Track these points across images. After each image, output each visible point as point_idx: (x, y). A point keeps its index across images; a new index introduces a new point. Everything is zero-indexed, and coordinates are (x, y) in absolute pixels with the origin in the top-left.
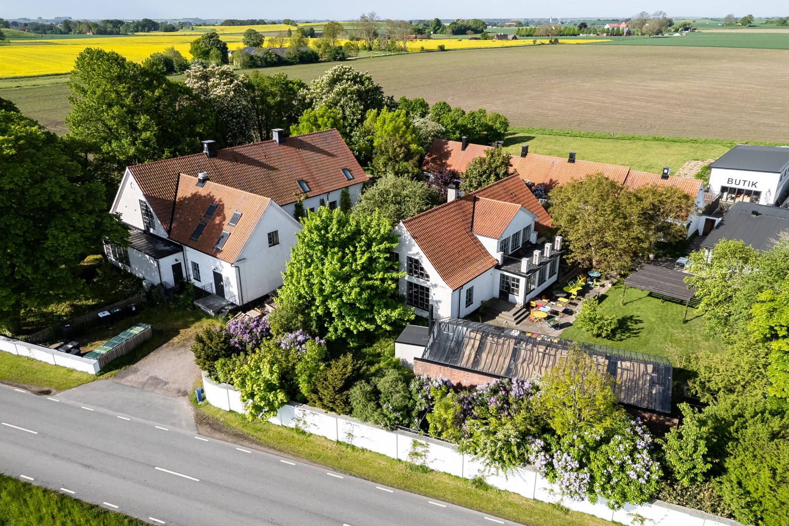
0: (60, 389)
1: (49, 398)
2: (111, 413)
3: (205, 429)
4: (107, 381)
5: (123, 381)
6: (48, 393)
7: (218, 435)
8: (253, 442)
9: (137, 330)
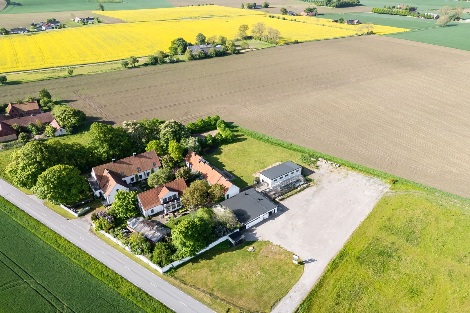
0: (71, 219)
1: (68, 221)
2: (77, 226)
3: (90, 232)
4: (79, 219)
5: (81, 219)
6: (69, 220)
7: (91, 233)
8: (96, 235)
9: (87, 208)
